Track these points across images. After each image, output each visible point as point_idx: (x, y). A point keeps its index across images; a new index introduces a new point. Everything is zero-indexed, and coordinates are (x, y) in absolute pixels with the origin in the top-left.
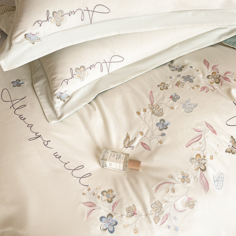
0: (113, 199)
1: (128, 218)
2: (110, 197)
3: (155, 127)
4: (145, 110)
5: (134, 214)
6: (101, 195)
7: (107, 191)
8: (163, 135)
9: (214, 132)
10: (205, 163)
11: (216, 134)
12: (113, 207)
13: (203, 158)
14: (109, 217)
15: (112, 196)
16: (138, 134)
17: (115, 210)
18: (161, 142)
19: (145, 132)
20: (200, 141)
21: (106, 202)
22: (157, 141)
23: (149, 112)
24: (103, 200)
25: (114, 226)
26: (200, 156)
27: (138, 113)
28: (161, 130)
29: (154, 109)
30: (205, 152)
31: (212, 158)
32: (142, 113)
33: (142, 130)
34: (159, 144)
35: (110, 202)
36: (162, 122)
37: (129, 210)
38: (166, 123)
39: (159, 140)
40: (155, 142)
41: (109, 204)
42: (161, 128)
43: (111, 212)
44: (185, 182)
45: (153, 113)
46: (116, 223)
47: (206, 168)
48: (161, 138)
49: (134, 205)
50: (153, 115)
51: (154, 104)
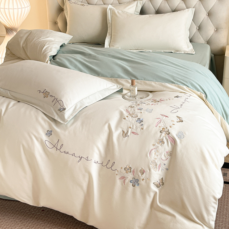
3: (136, 123)
4: (127, 117)
5: (144, 172)
8: (142, 125)
9: (167, 117)
10: (168, 131)
13: (166, 129)
18: (142, 129)
19: (132, 126)
22: (140, 129)
23: (130, 117)
29: (132, 115)
31: (171, 127)
36: (139, 119)
38: (141, 119)
42: (139, 122)
45: (132, 117)
48: (141, 127)
51: (131, 113)
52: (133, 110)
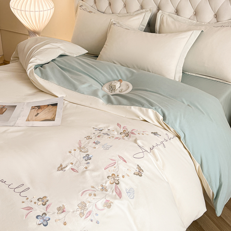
0: (47, 203)
1: (59, 214)
2: (45, 201)
3: (82, 159)
4: (75, 150)
5: (64, 211)
6: (37, 201)
7: (42, 198)
8: (88, 163)
9: (125, 161)
10: (118, 180)
11: (126, 162)
12: (47, 208)
13: (117, 176)
14: (44, 215)
15: (46, 201)
16: (69, 164)
17: (48, 211)
18: (86, 168)
19: (74, 163)
20: (115, 166)
21: (41, 205)
22: (84, 168)
23: (78, 151)
24: (38, 204)
25: (48, 221)
26: (115, 175)
27: (70, 152)
28: (87, 160)
29: (82, 149)
30: (118, 172)
31: (123, 177)
32: (73, 152)
33: (72, 162)
34: (85, 169)
35: (44, 205)
36: (87, 156)
37: (59, 209)
38: (90, 156)
39: (85, 167)
40: (82, 168)
41: (43, 206)
42: (86, 159)
43: (45, 212)
44: (104, 191)
45: (81, 151)
46: (49, 219)
47: (119, 183)
48: (86, 165)
49: (63, 205)
50: (81, 152)
51: (82, 146)
52: (87, 142)
